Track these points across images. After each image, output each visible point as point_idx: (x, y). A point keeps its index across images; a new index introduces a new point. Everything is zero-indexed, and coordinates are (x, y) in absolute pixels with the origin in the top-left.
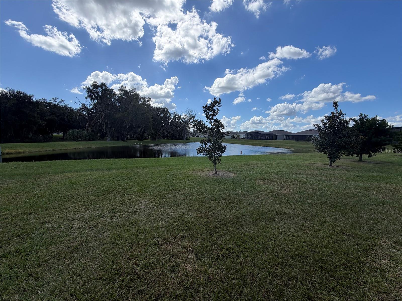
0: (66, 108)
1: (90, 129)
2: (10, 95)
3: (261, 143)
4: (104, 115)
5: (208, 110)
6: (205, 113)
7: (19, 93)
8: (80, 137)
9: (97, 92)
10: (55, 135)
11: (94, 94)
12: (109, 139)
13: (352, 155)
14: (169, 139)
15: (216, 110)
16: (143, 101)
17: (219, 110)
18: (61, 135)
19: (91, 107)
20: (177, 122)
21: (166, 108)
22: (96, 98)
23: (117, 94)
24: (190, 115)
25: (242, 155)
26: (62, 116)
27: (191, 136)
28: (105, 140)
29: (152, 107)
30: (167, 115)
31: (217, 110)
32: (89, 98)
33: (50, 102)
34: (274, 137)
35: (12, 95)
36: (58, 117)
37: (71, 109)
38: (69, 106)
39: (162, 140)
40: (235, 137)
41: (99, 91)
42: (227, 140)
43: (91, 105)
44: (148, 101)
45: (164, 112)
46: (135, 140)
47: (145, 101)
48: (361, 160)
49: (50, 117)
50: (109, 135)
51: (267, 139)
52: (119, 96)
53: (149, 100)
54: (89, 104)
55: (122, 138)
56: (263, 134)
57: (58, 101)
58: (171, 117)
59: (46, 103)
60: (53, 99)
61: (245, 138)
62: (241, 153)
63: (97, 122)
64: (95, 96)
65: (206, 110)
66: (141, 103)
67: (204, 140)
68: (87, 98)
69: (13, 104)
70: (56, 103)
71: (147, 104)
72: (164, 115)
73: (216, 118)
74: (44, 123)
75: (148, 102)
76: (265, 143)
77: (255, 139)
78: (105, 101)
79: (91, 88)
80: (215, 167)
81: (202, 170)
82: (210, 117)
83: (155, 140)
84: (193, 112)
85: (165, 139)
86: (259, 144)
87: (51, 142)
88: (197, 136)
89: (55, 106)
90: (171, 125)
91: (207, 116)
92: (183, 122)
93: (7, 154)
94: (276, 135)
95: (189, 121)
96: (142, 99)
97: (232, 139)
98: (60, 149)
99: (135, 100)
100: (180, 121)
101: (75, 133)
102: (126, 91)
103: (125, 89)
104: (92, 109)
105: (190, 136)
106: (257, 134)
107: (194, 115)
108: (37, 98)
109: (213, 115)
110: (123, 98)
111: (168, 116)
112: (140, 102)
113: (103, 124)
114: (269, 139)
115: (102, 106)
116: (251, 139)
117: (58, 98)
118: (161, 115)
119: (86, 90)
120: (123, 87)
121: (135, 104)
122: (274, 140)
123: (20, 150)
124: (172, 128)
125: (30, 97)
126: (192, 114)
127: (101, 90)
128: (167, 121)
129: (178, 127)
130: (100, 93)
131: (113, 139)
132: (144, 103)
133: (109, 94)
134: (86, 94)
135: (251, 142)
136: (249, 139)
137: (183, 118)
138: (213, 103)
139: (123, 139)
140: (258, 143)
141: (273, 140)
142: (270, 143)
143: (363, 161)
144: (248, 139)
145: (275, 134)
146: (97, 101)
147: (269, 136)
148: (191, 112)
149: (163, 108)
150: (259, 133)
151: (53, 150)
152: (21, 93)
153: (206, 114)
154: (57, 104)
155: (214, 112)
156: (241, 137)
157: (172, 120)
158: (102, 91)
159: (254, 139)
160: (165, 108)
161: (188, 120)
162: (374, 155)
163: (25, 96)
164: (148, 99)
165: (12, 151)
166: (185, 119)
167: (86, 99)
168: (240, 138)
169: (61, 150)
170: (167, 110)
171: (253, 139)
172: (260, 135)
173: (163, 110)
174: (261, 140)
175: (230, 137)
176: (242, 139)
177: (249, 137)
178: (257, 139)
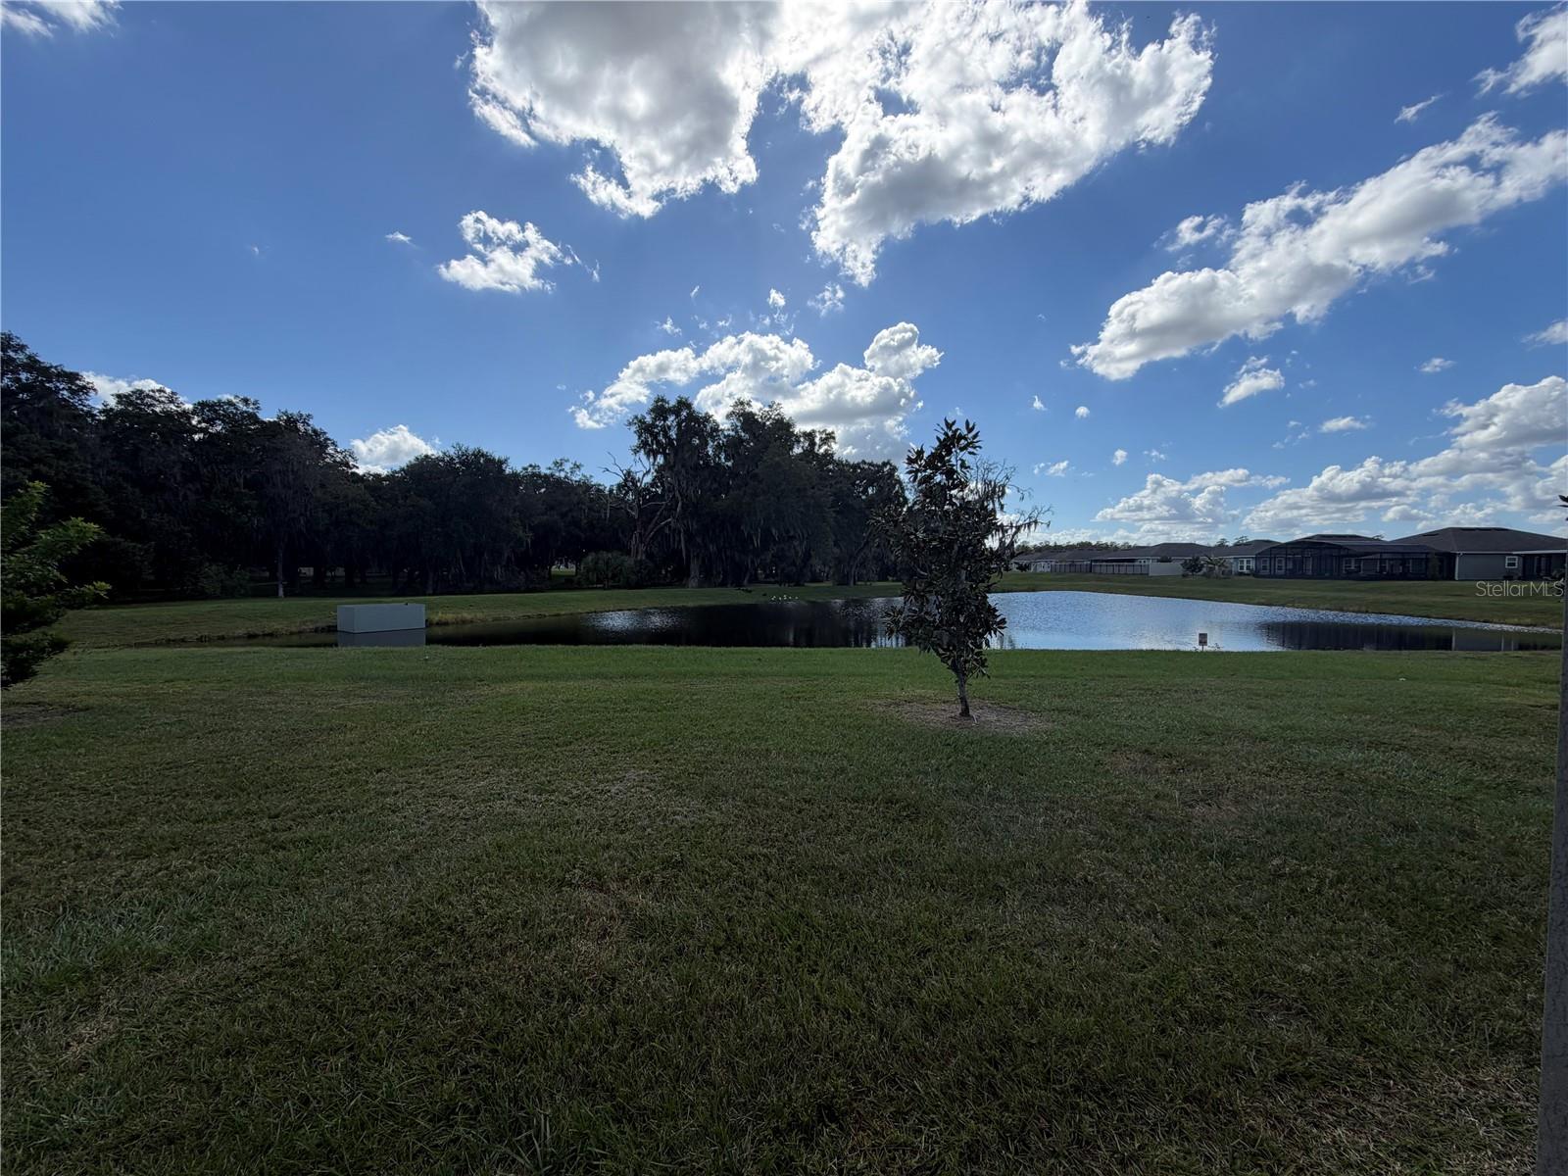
0: (585, 487)
1: (642, 548)
2: (460, 463)
3: (1348, 595)
4: (683, 504)
7: (478, 454)
8: (614, 576)
9: (665, 430)
10: (559, 569)
11: (655, 436)
12: (693, 583)
14: (900, 581)
16: (807, 444)
18: (572, 569)
19: (648, 479)
21: (888, 463)
22: (661, 449)
23: (722, 430)
24: (987, 483)
25: (1206, 648)
26: (575, 514)
28: (684, 586)
29: (839, 463)
30: (890, 490)
32: (642, 451)
33: (548, 472)
34: (1435, 563)
35: (462, 463)
36: (563, 515)
37: (598, 490)
38: (594, 481)
39: (874, 584)
40: (1204, 570)
41: (669, 428)
42: (1160, 580)
43: (648, 472)
44: (825, 441)
45: (881, 477)
46: (777, 586)
47: (812, 444)
49: (545, 517)
50: (695, 567)
51: (1391, 577)
52: (729, 435)
53: (826, 439)
54: (645, 469)
55: (736, 576)
56: (1362, 550)
57: (567, 467)
59: (539, 476)
60: (556, 463)
61: (1255, 574)
62: (1203, 642)
63: (662, 528)
64: (659, 443)
66: (800, 451)
68: (636, 452)
69: (463, 486)
70: (562, 475)
71: (822, 451)
72: (880, 490)
74: (528, 537)
75: (825, 447)
76: (1371, 597)
77: (1318, 575)
78: (687, 455)
79: (648, 419)
81: (921, 699)
83: (847, 584)
84: (997, 471)
85: (887, 580)
86: (1333, 599)
87: (541, 591)
88: (1022, 568)
89: (559, 481)
93: (439, 624)
94: (1451, 557)
96: (802, 439)
97: (1185, 576)
98: (556, 612)
99: (778, 443)
101: (601, 565)
102: (751, 415)
103: (748, 409)
104: (654, 484)
106: (1327, 552)
107: (1000, 479)
108: (516, 465)
110: (741, 440)
111: (894, 492)
112: (797, 450)
113: (680, 532)
114: (1404, 577)
115: (677, 474)
116: (1291, 575)
117: (567, 461)
118: (870, 491)
119: (634, 428)
120: (742, 403)
121: (777, 459)
122: (1434, 578)
123: (467, 616)
125: (501, 463)
126: (991, 476)
127: (675, 424)
130: (673, 434)
131: (707, 580)
132: (810, 452)
133: (700, 434)
134: (635, 441)
135: (1287, 592)
136: (1281, 577)
139: (738, 584)
140: (1333, 595)
141: (1426, 579)
142: (1401, 598)
144: (1271, 576)
145: (1444, 549)
146: (665, 458)
147: (1404, 561)
148: (988, 470)
149: (878, 466)
150: (1340, 547)
151: (540, 616)
152: (483, 455)
154: (566, 477)
156: (1235, 568)
158: (679, 425)
159: (1309, 578)
160: (885, 464)
163: (490, 460)
164: (824, 436)
165: (450, 617)
167: (633, 457)
168: (1227, 574)
169: (558, 615)
170: (894, 469)
171: (1304, 576)
172: (1343, 556)
173: (878, 472)
174: (1354, 579)
175: (1176, 567)
176: (1236, 578)
177: (1280, 568)
178: (1326, 578)
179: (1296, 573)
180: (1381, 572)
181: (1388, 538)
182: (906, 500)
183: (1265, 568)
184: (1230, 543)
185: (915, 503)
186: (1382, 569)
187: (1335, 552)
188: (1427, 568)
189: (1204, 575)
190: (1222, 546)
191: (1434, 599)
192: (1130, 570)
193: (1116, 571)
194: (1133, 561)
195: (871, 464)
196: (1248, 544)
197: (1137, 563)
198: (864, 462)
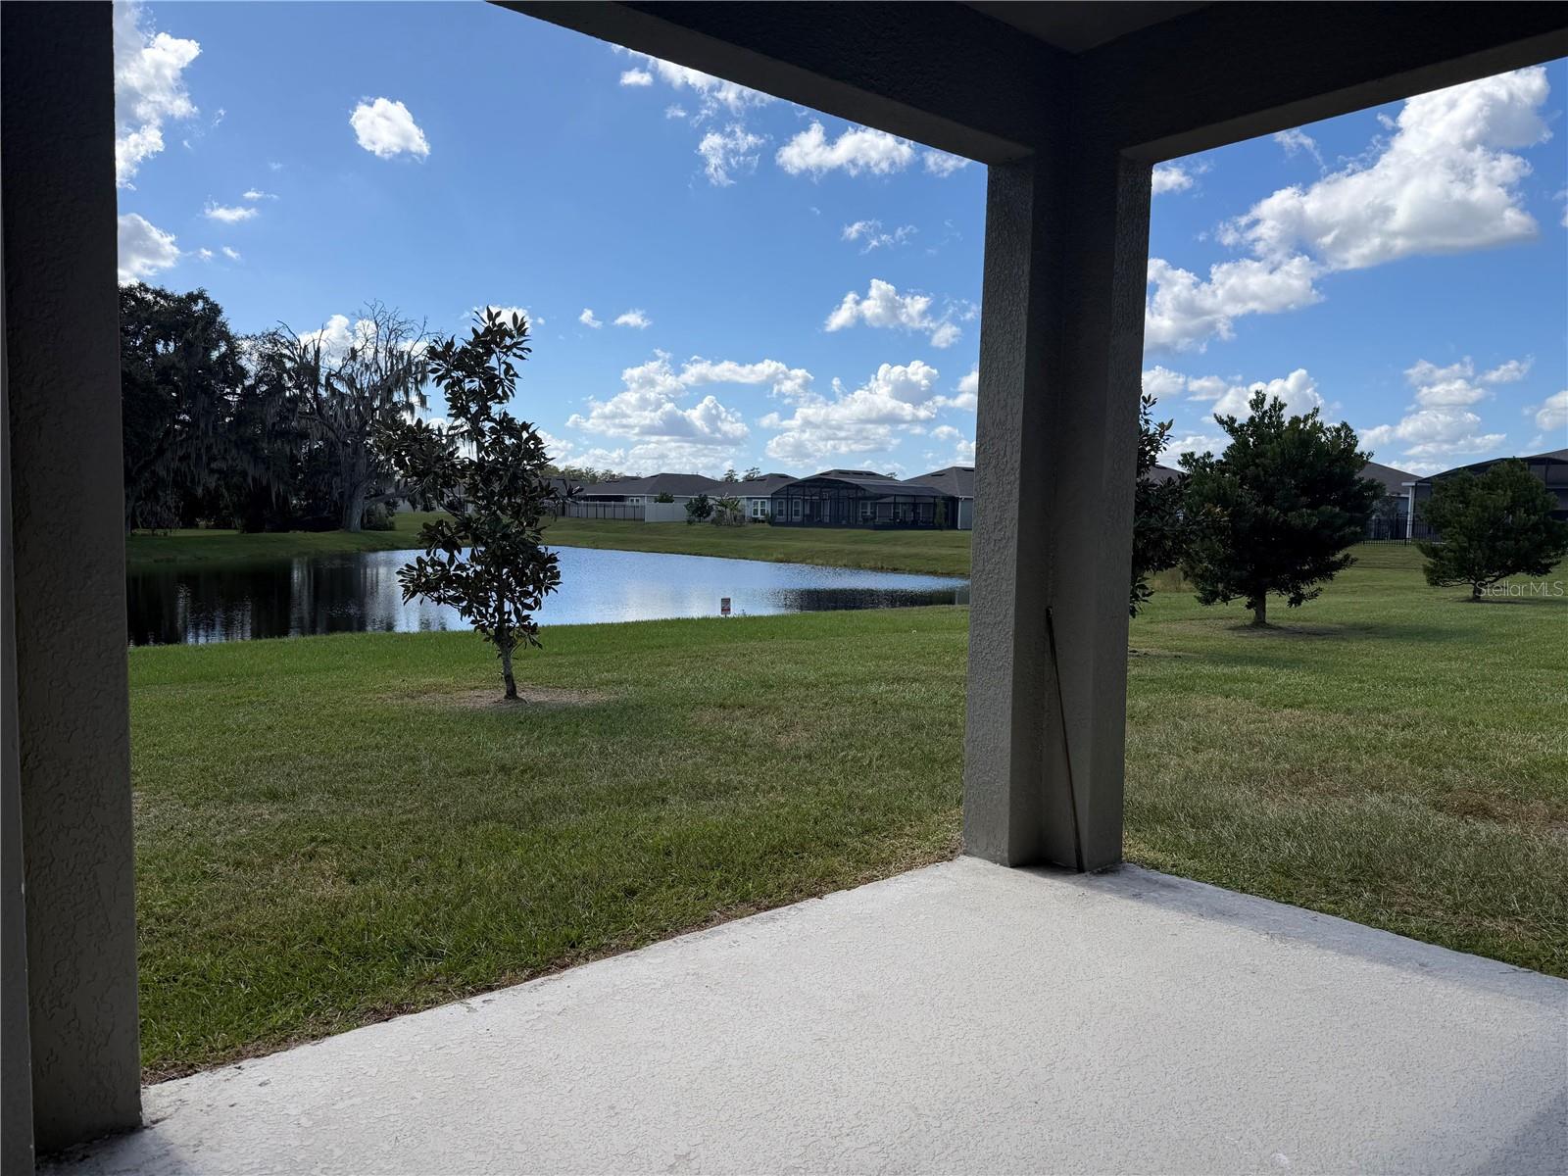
5: (457, 368)
6: (444, 382)
13: (1226, 599)
14: (228, 526)
15: (500, 372)
17: (516, 375)
20: (294, 400)
21: (201, 296)
27: (404, 506)
30: (207, 351)
31: (506, 372)
34: (941, 509)
40: (713, 514)
42: (659, 528)
45: (183, 323)
48: (1260, 623)
51: (904, 525)
56: (874, 491)
58: (243, 362)
61: (771, 520)
62: (726, 609)
65: (448, 371)
67: (440, 523)
72: (187, 349)
73: (505, 414)
77: (836, 522)
80: (506, 662)
82: (474, 408)
85: (197, 526)
86: (851, 553)
90: (241, 419)
91: (454, 400)
92: (341, 404)
94: (954, 502)
95: (387, 398)
97: (690, 522)
100: (316, 395)
105: (395, 505)
106: (844, 493)
109: (483, 398)
111: (223, 356)
114: (914, 525)
116: (809, 521)
118: (160, 348)
122: (940, 528)
124: (249, 445)
128: (208, 391)
129: (303, 436)
135: (806, 545)
136: (799, 524)
137: (338, 376)
138: (485, 334)
140: (848, 547)
141: (934, 528)
142: (913, 550)
143: (1270, 627)
144: (789, 524)
145: (948, 492)
147: (915, 506)
149: (180, 300)
150: (857, 487)
153: (446, 388)
155: (491, 380)
156: (748, 512)
157: (253, 387)
159: (827, 525)
160: (192, 298)
161: (374, 389)
162: (1314, 595)
166: (351, 382)
168: (739, 520)
170: (215, 310)
171: (821, 524)
172: (860, 499)
173: (178, 311)
174: (869, 528)
175: (678, 509)
176: (751, 526)
177: (797, 514)
178: (845, 526)
179: (812, 520)
180: (895, 518)
181: (900, 478)
182: (242, 373)
183: (781, 513)
184: (740, 476)
185: (259, 380)
186: (896, 514)
187: (852, 493)
188: (934, 514)
189: (713, 521)
190: (730, 480)
191: (938, 551)
192: (619, 513)
193: (601, 514)
194: (621, 499)
195: (158, 293)
196: (762, 479)
197: (628, 503)
198: (143, 287)
